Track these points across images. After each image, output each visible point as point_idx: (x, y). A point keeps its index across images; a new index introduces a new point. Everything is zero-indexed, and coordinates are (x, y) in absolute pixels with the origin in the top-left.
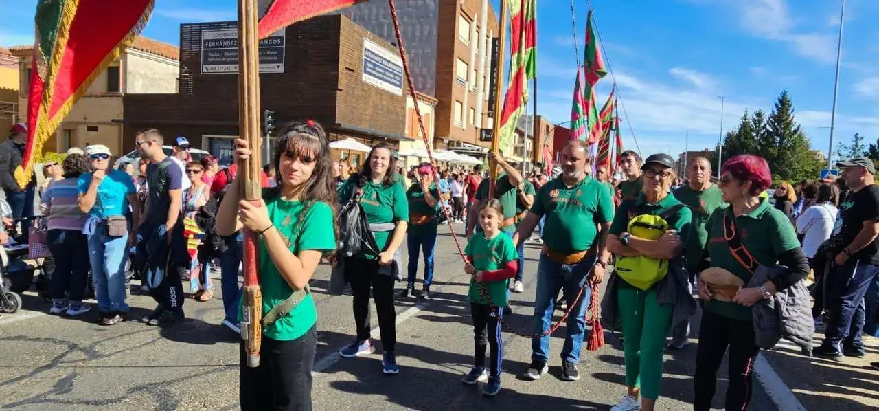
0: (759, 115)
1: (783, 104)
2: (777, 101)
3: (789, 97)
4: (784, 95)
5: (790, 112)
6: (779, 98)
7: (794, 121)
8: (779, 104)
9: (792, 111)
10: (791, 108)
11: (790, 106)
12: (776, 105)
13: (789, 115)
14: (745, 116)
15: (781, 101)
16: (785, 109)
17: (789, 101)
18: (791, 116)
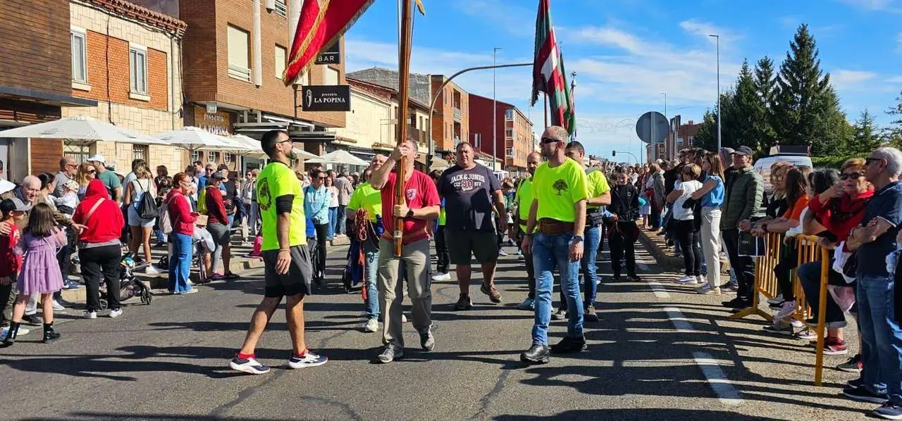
0: (765, 65)
1: (803, 43)
2: (793, 40)
3: (810, 32)
4: (803, 30)
5: (813, 55)
6: (796, 35)
7: (819, 69)
8: (796, 44)
9: (816, 54)
10: (815, 51)
11: (813, 46)
12: (792, 46)
13: (813, 60)
14: (745, 68)
15: (798, 40)
16: (805, 52)
17: (810, 40)
18: (815, 63)
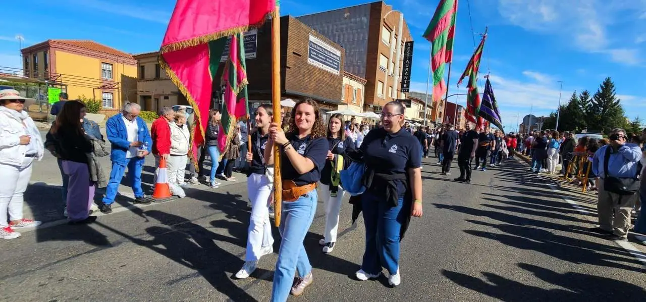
0: (585, 94)
1: (607, 86)
2: (602, 84)
3: (612, 81)
4: (608, 80)
5: (612, 91)
6: (604, 82)
7: (615, 97)
8: (603, 86)
9: (614, 90)
10: (613, 88)
11: (613, 86)
12: (601, 86)
13: (612, 93)
14: (574, 95)
15: (604, 84)
16: (608, 89)
17: (612, 84)
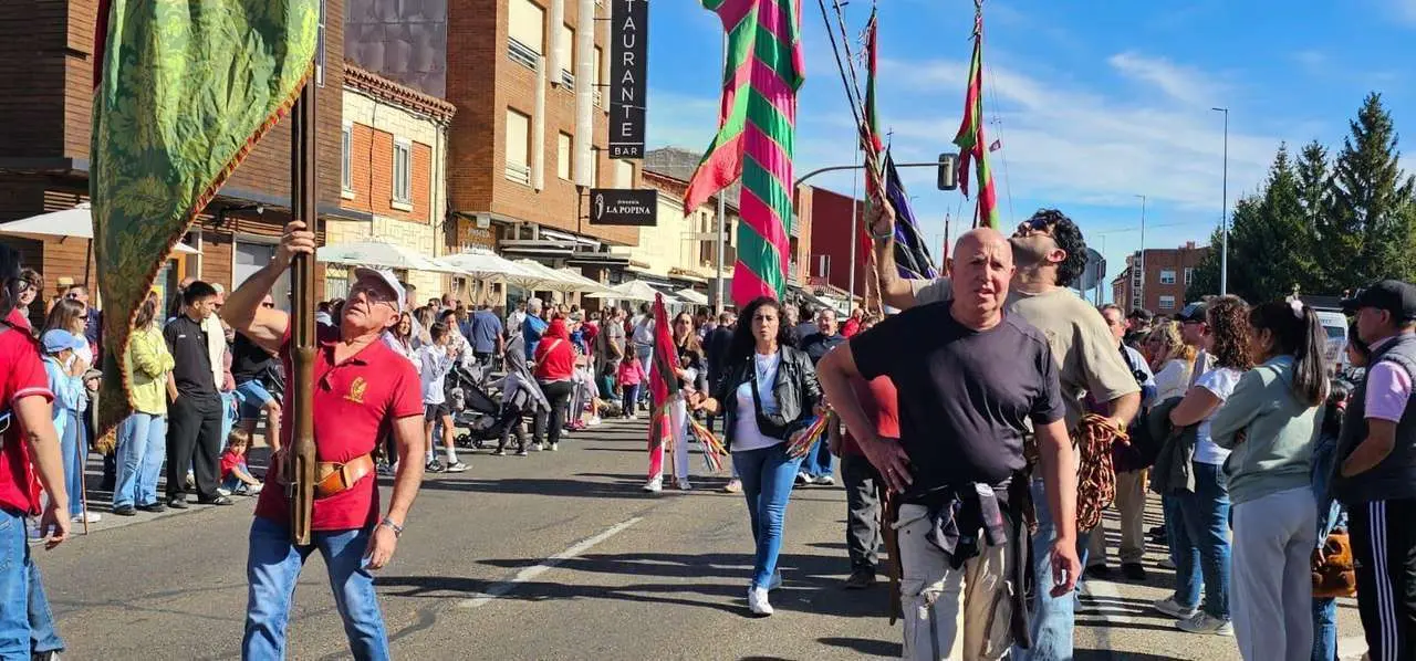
0: (1313, 154)
1: (1372, 125)
2: (1356, 119)
3: (1385, 108)
4: (1373, 102)
5: (1388, 144)
6: (1360, 110)
7: (1399, 167)
8: (1361, 126)
9: (1394, 144)
10: (1392, 136)
11: (1389, 129)
12: (1355, 128)
13: (1388, 154)
14: (1281, 158)
15: (1364, 118)
16: (1375, 138)
17: (1385, 119)
18: (1393, 154)
